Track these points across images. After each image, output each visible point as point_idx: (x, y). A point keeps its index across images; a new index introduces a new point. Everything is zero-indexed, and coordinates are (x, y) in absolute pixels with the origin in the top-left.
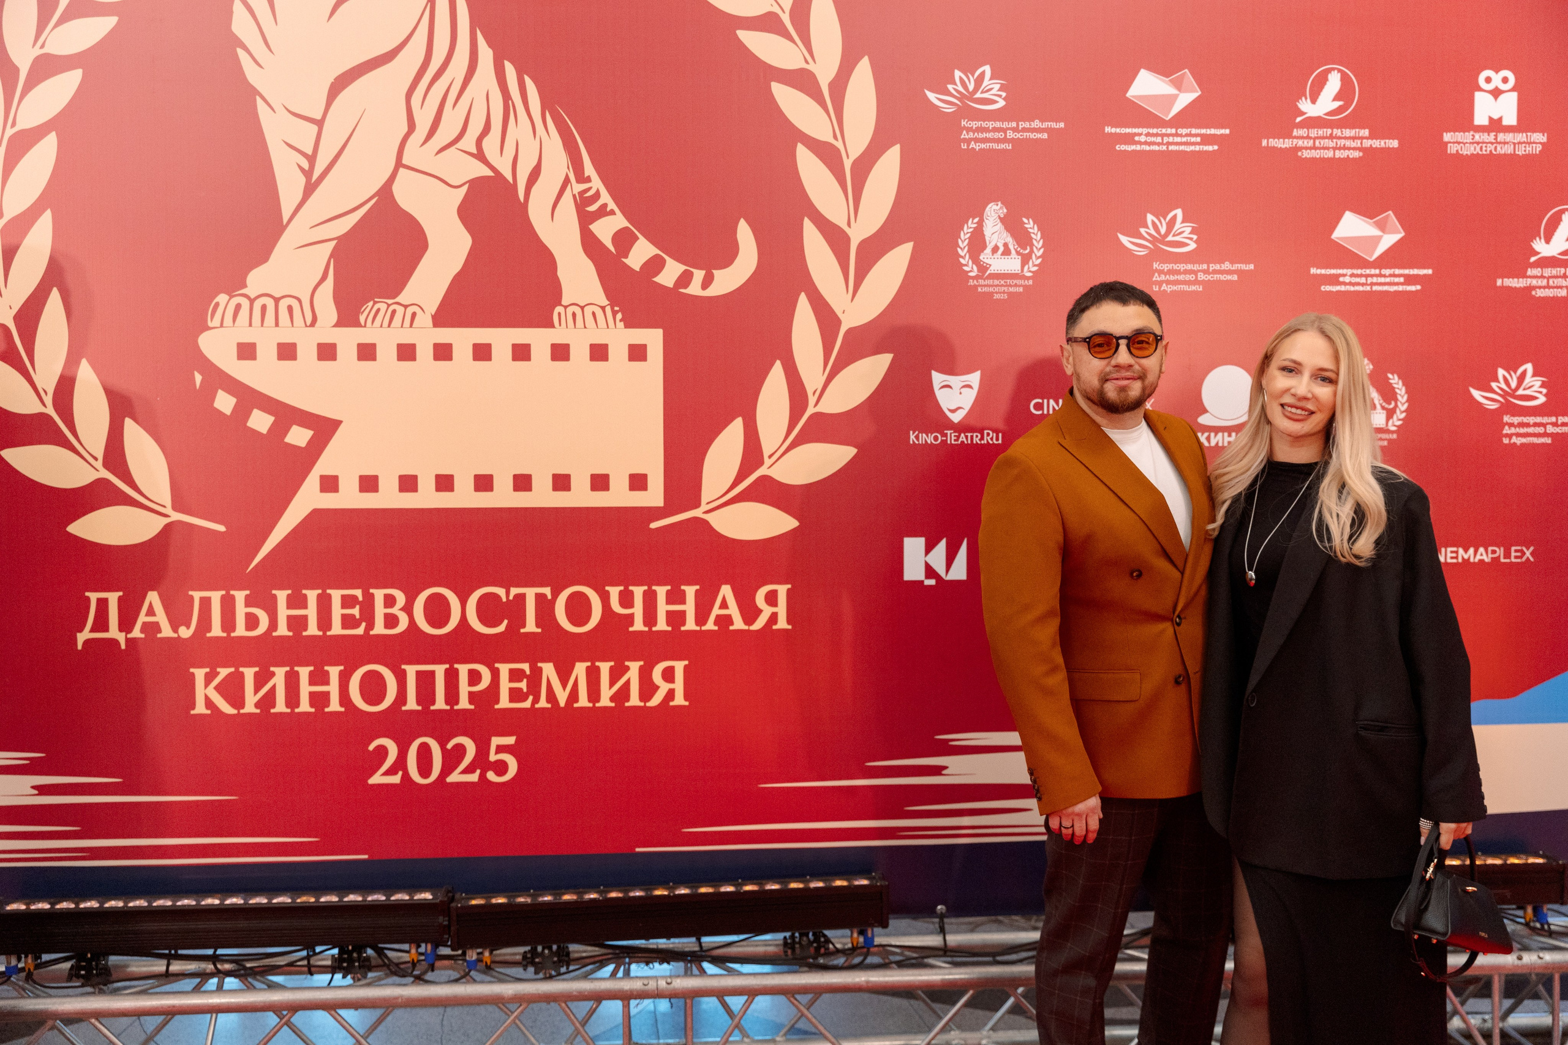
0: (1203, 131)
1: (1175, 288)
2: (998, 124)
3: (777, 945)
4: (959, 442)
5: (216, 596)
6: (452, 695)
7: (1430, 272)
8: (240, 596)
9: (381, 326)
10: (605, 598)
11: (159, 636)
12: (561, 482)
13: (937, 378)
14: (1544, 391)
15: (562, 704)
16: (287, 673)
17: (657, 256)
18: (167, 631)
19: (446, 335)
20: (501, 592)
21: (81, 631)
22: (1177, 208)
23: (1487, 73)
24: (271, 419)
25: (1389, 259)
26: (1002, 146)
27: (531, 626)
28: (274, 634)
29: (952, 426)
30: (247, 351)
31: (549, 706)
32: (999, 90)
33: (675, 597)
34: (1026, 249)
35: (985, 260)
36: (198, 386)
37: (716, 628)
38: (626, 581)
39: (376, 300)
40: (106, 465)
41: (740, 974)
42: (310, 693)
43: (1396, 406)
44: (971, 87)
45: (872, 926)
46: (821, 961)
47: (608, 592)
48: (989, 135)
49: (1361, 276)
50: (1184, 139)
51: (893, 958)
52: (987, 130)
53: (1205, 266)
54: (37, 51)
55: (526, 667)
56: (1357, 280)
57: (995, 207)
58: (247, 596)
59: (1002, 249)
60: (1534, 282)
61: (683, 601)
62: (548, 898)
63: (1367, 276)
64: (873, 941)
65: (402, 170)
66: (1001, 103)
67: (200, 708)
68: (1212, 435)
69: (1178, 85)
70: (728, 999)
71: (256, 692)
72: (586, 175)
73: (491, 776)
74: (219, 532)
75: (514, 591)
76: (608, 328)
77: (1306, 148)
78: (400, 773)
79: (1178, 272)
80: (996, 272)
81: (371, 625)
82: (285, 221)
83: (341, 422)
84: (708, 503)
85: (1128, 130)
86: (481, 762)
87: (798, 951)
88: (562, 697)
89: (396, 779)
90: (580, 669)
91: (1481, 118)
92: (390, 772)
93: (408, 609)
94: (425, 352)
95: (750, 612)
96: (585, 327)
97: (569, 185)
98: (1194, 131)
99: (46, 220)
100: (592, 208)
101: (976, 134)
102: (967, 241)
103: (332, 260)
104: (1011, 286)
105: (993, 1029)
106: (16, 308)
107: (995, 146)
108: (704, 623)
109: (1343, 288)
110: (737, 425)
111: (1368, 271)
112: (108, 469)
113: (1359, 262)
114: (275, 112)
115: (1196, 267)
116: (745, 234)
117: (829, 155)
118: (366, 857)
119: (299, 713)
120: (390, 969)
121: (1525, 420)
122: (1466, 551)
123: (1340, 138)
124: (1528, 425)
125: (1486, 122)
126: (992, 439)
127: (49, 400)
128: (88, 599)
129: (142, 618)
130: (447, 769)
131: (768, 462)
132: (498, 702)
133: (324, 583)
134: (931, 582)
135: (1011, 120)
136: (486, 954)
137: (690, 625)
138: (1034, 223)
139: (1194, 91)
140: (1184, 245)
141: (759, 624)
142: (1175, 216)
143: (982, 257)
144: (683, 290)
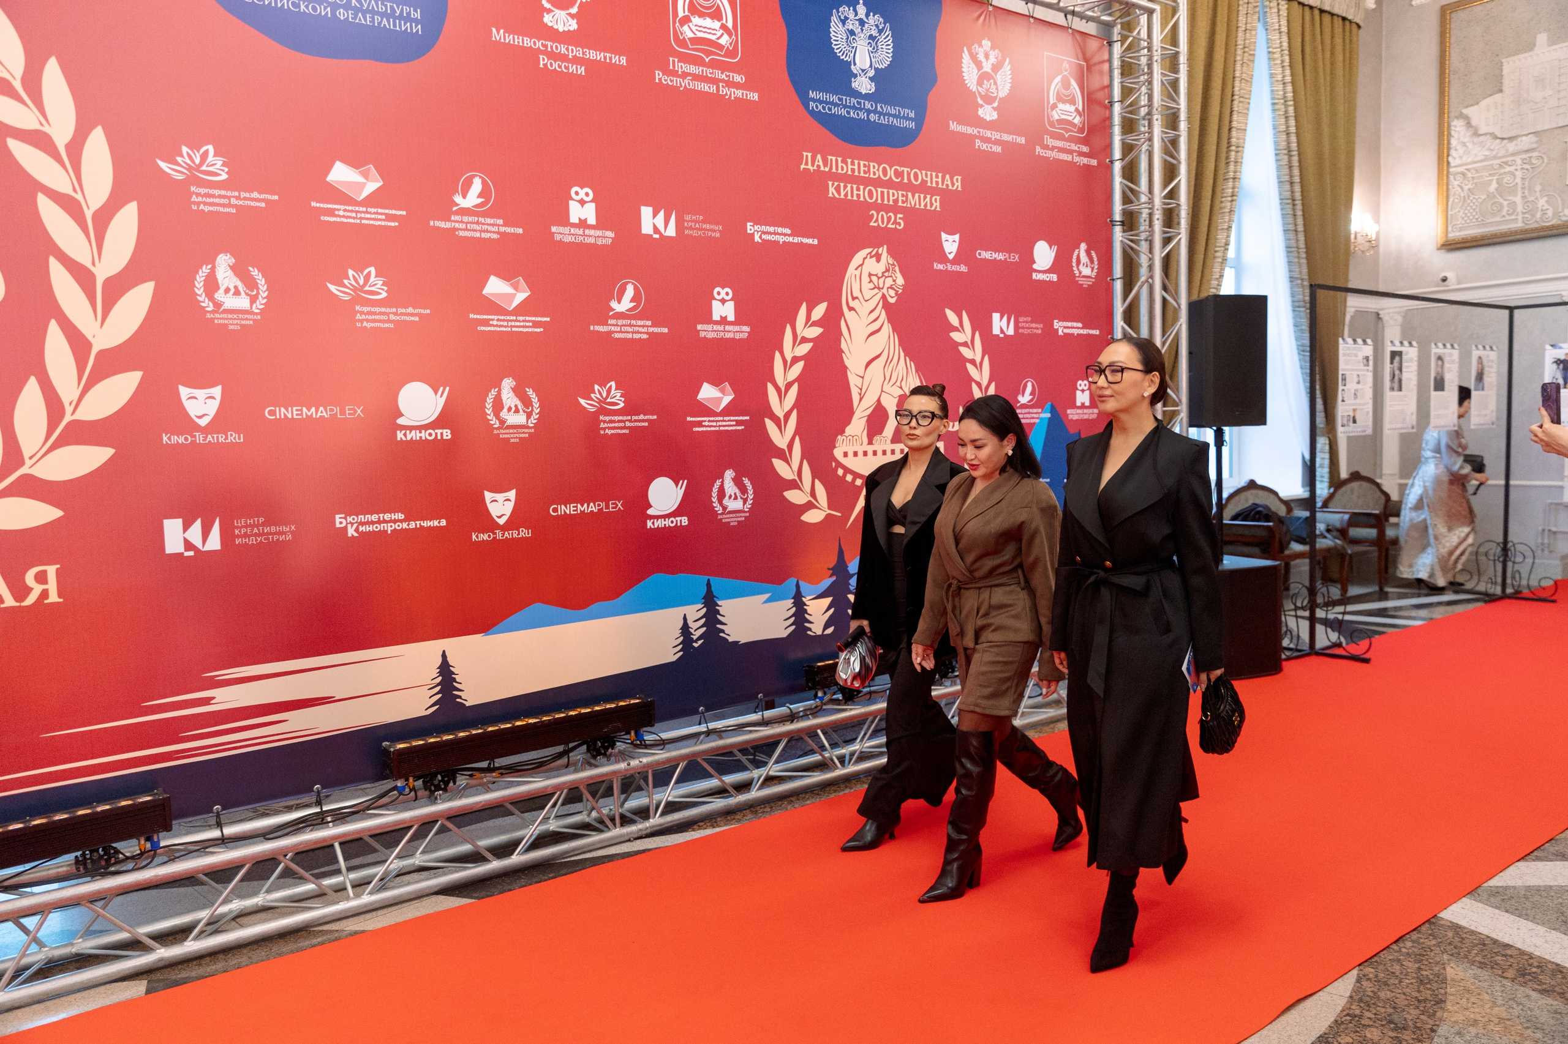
0: (387, 211)
1: (373, 325)
2: (223, 193)
3: (69, 865)
4: (208, 441)
7: (548, 319)
13: (184, 391)
14: (623, 399)
22: (371, 266)
23: (575, 189)
25: (523, 309)
26: (227, 210)
29: (198, 428)
34: (253, 291)
35: (220, 298)
41: (33, 894)
43: (532, 410)
44: (198, 161)
45: (158, 832)
46: (113, 869)
48: (215, 200)
49: (504, 320)
50: (372, 216)
51: (177, 855)
52: (213, 196)
53: (394, 310)
56: (502, 323)
57: (225, 257)
59: (233, 290)
60: (613, 328)
63: (508, 321)
64: (159, 841)
66: (225, 176)
68: (409, 431)
69: (364, 174)
70: (23, 921)
77: (461, 229)
79: (374, 313)
80: (229, 308)
85: (329, 206)
87: (89, 866)
91: (574, 219)
95: (20, 591)
98: (380, 211)
101: (205, 198)
102: (202, 283)
104: (242, 319)
105: (268, 891)
107: (221, 209)
109: (492, 329)
111: (508, 318)
113: (501, 311)
115: (388, 310)
117: (70, 205)
121: (613, 418)
122: (582, 506)
123: (484, 224)
124: (614, 422)
125: (577, 221)
126: (235, 438)
131: (28, 463)
134: (191, 553)
135: (234, 190)
138: (259, 271)
139: (378, 181)
140: (378, 293)
141: (30, 600)
142: (370, 272)
143: (216, 296)
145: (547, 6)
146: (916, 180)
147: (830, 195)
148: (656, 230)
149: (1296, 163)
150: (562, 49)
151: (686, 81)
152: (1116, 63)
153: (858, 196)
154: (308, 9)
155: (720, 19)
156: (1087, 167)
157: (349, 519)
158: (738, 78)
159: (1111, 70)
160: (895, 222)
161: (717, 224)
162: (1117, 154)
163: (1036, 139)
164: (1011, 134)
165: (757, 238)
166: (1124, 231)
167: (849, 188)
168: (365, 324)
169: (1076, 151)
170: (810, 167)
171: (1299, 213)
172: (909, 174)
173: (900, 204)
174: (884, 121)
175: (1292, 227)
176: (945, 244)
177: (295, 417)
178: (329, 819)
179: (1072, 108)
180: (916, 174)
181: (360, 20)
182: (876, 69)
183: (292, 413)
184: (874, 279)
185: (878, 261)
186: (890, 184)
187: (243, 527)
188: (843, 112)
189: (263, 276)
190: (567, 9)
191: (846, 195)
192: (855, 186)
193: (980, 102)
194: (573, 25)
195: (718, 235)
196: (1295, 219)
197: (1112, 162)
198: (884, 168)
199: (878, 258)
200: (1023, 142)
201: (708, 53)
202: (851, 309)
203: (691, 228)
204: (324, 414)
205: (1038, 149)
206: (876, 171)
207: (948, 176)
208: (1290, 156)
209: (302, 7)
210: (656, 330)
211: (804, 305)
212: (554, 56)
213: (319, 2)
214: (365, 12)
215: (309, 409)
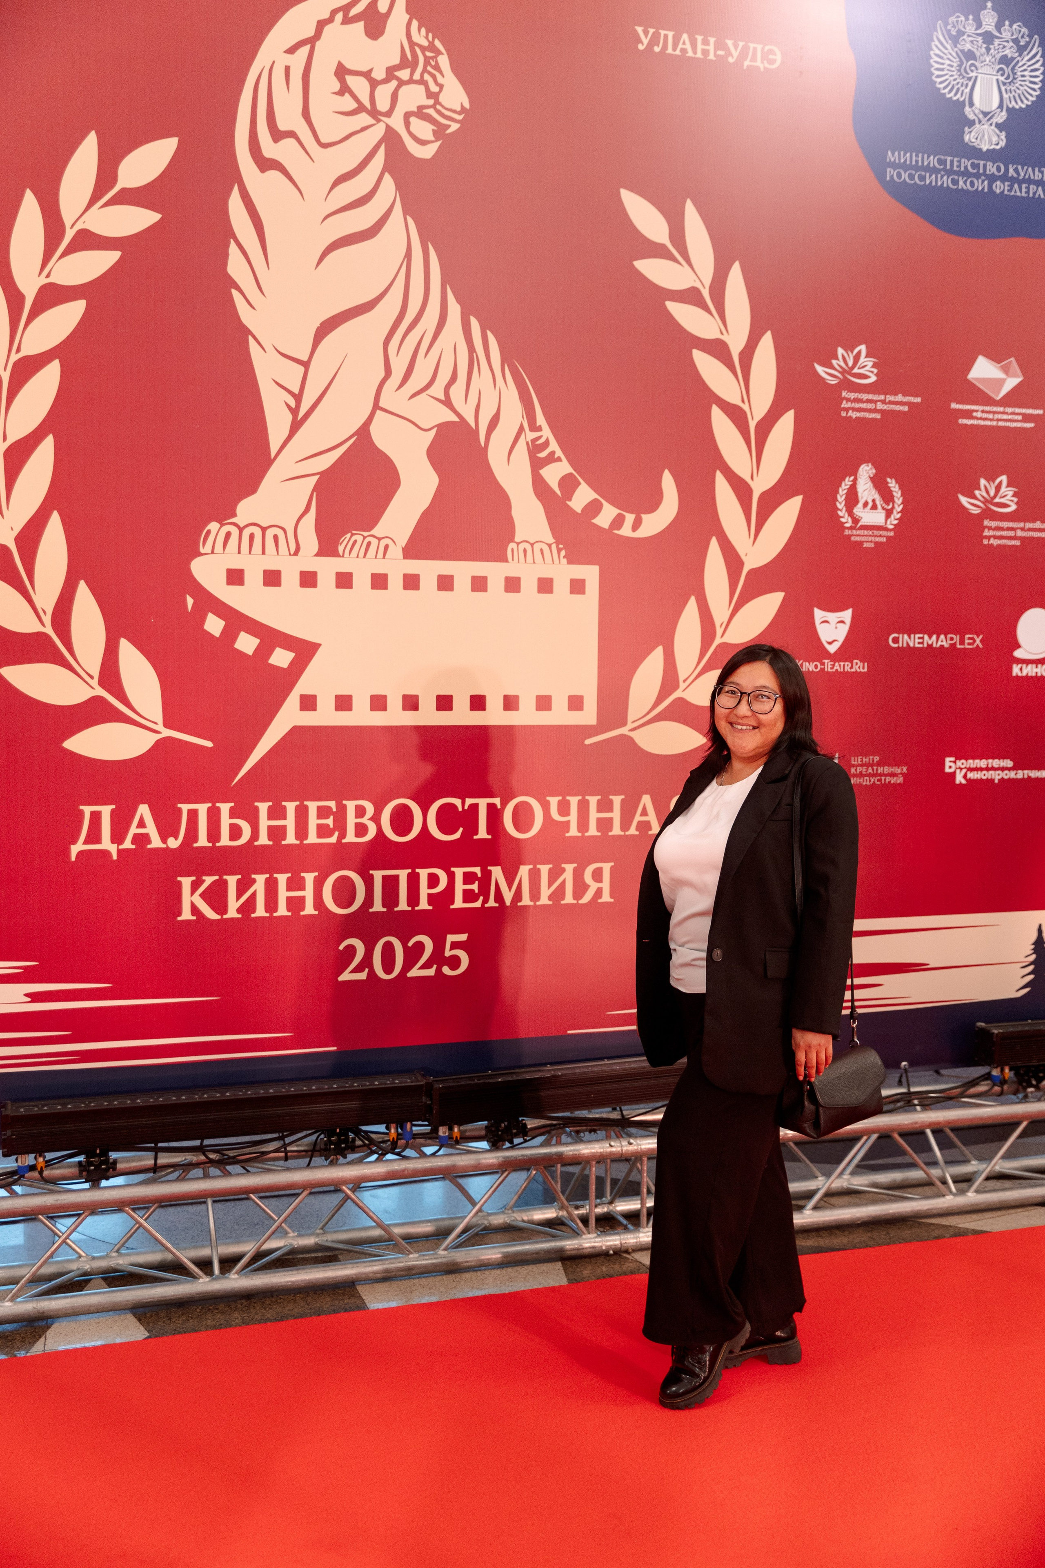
0: (1024, 411)
1: (999, 542)
2: (870, 397)
4: (834, 670)
5: (203, 809)
6: (413, 898)
8: (225, 808)
9: (358, 557)
10: (546, 807)
11: (149, 846)
13: (819, 614)
15: (508, 903)
16: (267, 881)
17: (596, 500)
18: (156, 842)
19: (414, 566)
20: (457, 802)
21: (74, 842)
22: (1003, 474)
24: (257, 641)
26: (872, 416)
27: (482, 833)
28: (256, 843)
29: (827, 655)
30: (235, 577)
31: (497, 905)
32: (872, 367)
33: (605, 806)
34: (889, 505)
35: (858, 514)
36: (189, 610)
37: (637, 833)
38: (564, 792)
39: (354, 532)
40: (101, 683)
42: (287, 898)
44: (850, 363)
47: (548, 803)
48: (864, 406)
50: (1010, 417)
52: (861, 401)
53: (1022, 525)
54: (43, 281)
55: (477, 870)
57: (865, 468)
58: (231, 809)
59: (870, 505)
61: (610, 810)
62: (510, 1077)
65: (378, 412)
66: (873, 379)
67: (186, 915)
68: (1024, 666)
69: (1006, 370)
71: (238, 898)
72: (538, 425)
73: (446, 970)
74: (207, 748)
76: (553, 563)
78: (367, 970)
79: (1002, 529)
80: (865, 524)
81: (343, 835)
82: (273, 456)
83: (319, 645)
84: (633, 722)
85: (968, 407)
86: (438, 958)
88: (508, 897)
89: (363, 976)
90: (523, 872)
92: (358, 970)
93: (376, 818)
94: (395, 582)
96: (534, 563)
97: (524, 433)
98: (1017, 410)
99: (48, 444)
100: (543, 455)
101: (853, 404)
102: (844, 497)
103: (315, 493)
104: (876, 536)
106: (17, 530)
107: (867, 415)
108: (628, 829)
110: (658, 653)
112: (103, 688)
114: (266, 352)
115: (1015, 525)
116: (668, 482)
117: (737, 416)
118: (335, 1048)
119: (276, 917)
120: (371, 1149)
126: (859, 667)
127: (47, 619)
128: (82, 813)
129: (134, 830)
130: (409, 964)
131: (682, 686)
132: (453, 903)
133: (302, 796)
135: (879, 394)
136: (456, 1130)
137: (616, 830)
138: (896, 482)
139: (1018, 376)
140: (1006, 506)
142: (1000, 483)
143: (855, 511)
144: (616, 532)
154: (966, 185)
157: (959, 763)
168: (991, 541)
177: (917, 645)
178: (916, 1102)
181: (1015, 192)
183: (914, 641)
187: (859, 765)
189: (900, 488)
204: (944, 643)
209: (961, 183)
213: (977, 176)
214: (1020, 183)
215: (930, 637)
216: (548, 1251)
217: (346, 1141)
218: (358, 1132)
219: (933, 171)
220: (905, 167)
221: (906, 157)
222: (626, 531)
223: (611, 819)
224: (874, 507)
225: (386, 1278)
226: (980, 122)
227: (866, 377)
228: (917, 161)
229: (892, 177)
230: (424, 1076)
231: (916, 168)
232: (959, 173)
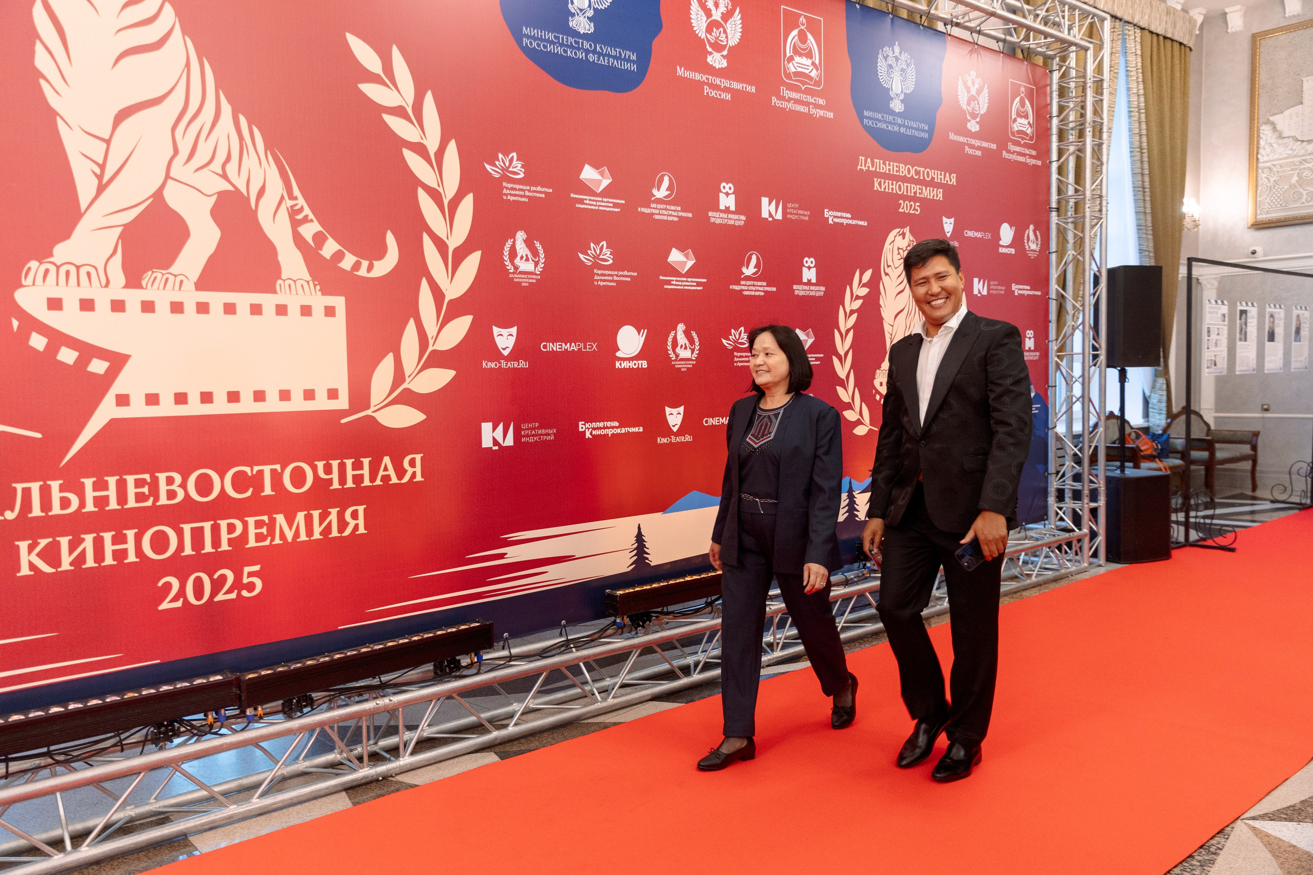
0: (614, 201)
1: (604, 283)
2: (521, 187)
4: (508, 366)
5: (35, 486)
6: (216, 542)
7: (705, 280)
8: (55, 485)
9: (158, 289)
10: (314, 469)
12: (285, 395)
13: (496, 330)
14: (748, 340)
15: (290, 539)
16: (95, 539)
17: (340, 250)
19: (204, 296)
20: (247, 469)
22: (604, 240)
23: (723, 184)
24: (76, 354)
26: (523, 199)
27: (268, 491)
28: (83, 511)
29: (503, 357)
30: (55, 304)
31: (282, 542)
32: (522, 167)
33: (358, 466)
34: (536, 258)
35: (517, 263)
36: (15, 330)
37: (381, 483)
38: (327, 457)
39: (154, 270)
42: (113, 551)
43: (695, 347)
44: (507, 164)
45: (483, 649)
47: (316, 466)
48: (517, 193)
49: (679, 281)
50: (606, 204)
51: (487, 666)
52: (516, 190)
53: (616, 273)
55: (265, 518)
56: (678, 283)
57: (521, 233)
59: (525, 258)
60: (744, 288)
61: (362, 468)
62: (299, 665)
63: (682, 281)
64: (483, 656)
65: (170, 181)
66: (522, 175)
67: (25, 571)
68: (623, 362)
69: (602, 174)
71: (70, 554)
72: (294, 195)
73: (245, 593)
74: (37, 438)
75: (256, 468)
77: (657, 214)
78: (182, 599)
79: (605, 275)
80: (523, 270)
81: (157, 499)
82: (83, 211)
83: (130, 356)
84: (374, 406)
85: (581, 197)
86: (238, 585)
88: (289, 535)
89: (179, 604)
90: (300, 517)
91: (722, 207)
92: (175, 599)
93: (183, 485)
94: (190, 308)
95: (401, 472)
96: (297, 294)
97: (285, 200)
98: (610, 200)
100: (299, 217)
101: (511, 191)
102: (508, 253)
103: (120, 240)
104: (530, 278)
107: (520, 199)
108: (375, 481)
109: (672, 287)
110: (390, 358)
111: (682, 279)
113: (677, 274)
114: (71, 129)
115: (613, 273)
116: (390, 239)
117: (435, 195)
118: (159, 661)
119: (104, 566)
120: (192, 733)
122: (722, 419)
123: (669, 210)
125: (724, 208)
126: (523, 364)
130: (214, 592)
131: (408, 380)
132: (247, 543)
133: (121, 471)
134: (496, 448)
135: (526, 185)
136: (260, 709)
137: (367, 482)
138: (541, 244)
139: (609, 179)
140: (607, 261)
141: (406, 479)
142: (603, 246)
143: (515, 262)
144: (355, 273)
145: (710, 49)
146: (928, 177)
147: (875, 189)
148: (770, 215)
149: (1146, 159)
150: (718, 81)
151: (790, 104)
152: (1055, 87)
153: (892, 189)
154: (573, 54)
155: (811, 58)
156: (1035, 166)
157: (588, 425)
158: (821, 102)
159: (1051, 93)
160: (914, 209)
161: (806, 210)
162: (1054, 157)
163: (1003, 146)
164: (986, 141)
165: (830, 222)
166: (1059, 216)
167: (887, 184)
168: (599, 283)
169: (1028, 155)
170: (863, 167)
171: (1148, 198)
172: (924, 172)
173: (918, 195)
174: (909, 133)
175: (1142, 210)
176: (945, 226)
177: (559, 350)
178: (572, 645)
179: (1026, 122)
180: (928, 173)
181: (602, 62)
182: (905, 94)
183: (556, 347)
184: (901, 251)
185: (904, 238)
186: (912, 181)
187: (526, 429)
188: (884, 126)
189: (543, 247)
190: (721, 52)
191: (885, 189)
192: (890, 182)
193: (969, 118)
194: (724, 64)
195: (807, 218)
196: (1145, 203)
197: (1050, 162)
198: (909, 168)
199: (903, 235)
200: (995, 148)
201: (804, 83)
202: (887, 274)
203: (791, 214)
204: (575, 348)
205: (1004, 153)
206: (903, 170)
207: (947, 174)
208: (1142, 153)
209: (569, 52)
210: (769, 289)
211: (858, 271)
212: (714, 87)
213: (579, 49)
214: (604, 56)
215: (566, 345)
216: (336, 786)
217: (173, 730)
218: (181, 722)
219: (552, 43)
220: (534, 38)
221: (534, 32)
222: (363, 272)
223: (362, 475)
224: (527, 260)
225: (213, 827)
226: (578, 14)
227: (517, 174)
228: (541, 35)
229: (526, 44)
230: (232, 672)
231: (541, 40)
232: (567, 46)
